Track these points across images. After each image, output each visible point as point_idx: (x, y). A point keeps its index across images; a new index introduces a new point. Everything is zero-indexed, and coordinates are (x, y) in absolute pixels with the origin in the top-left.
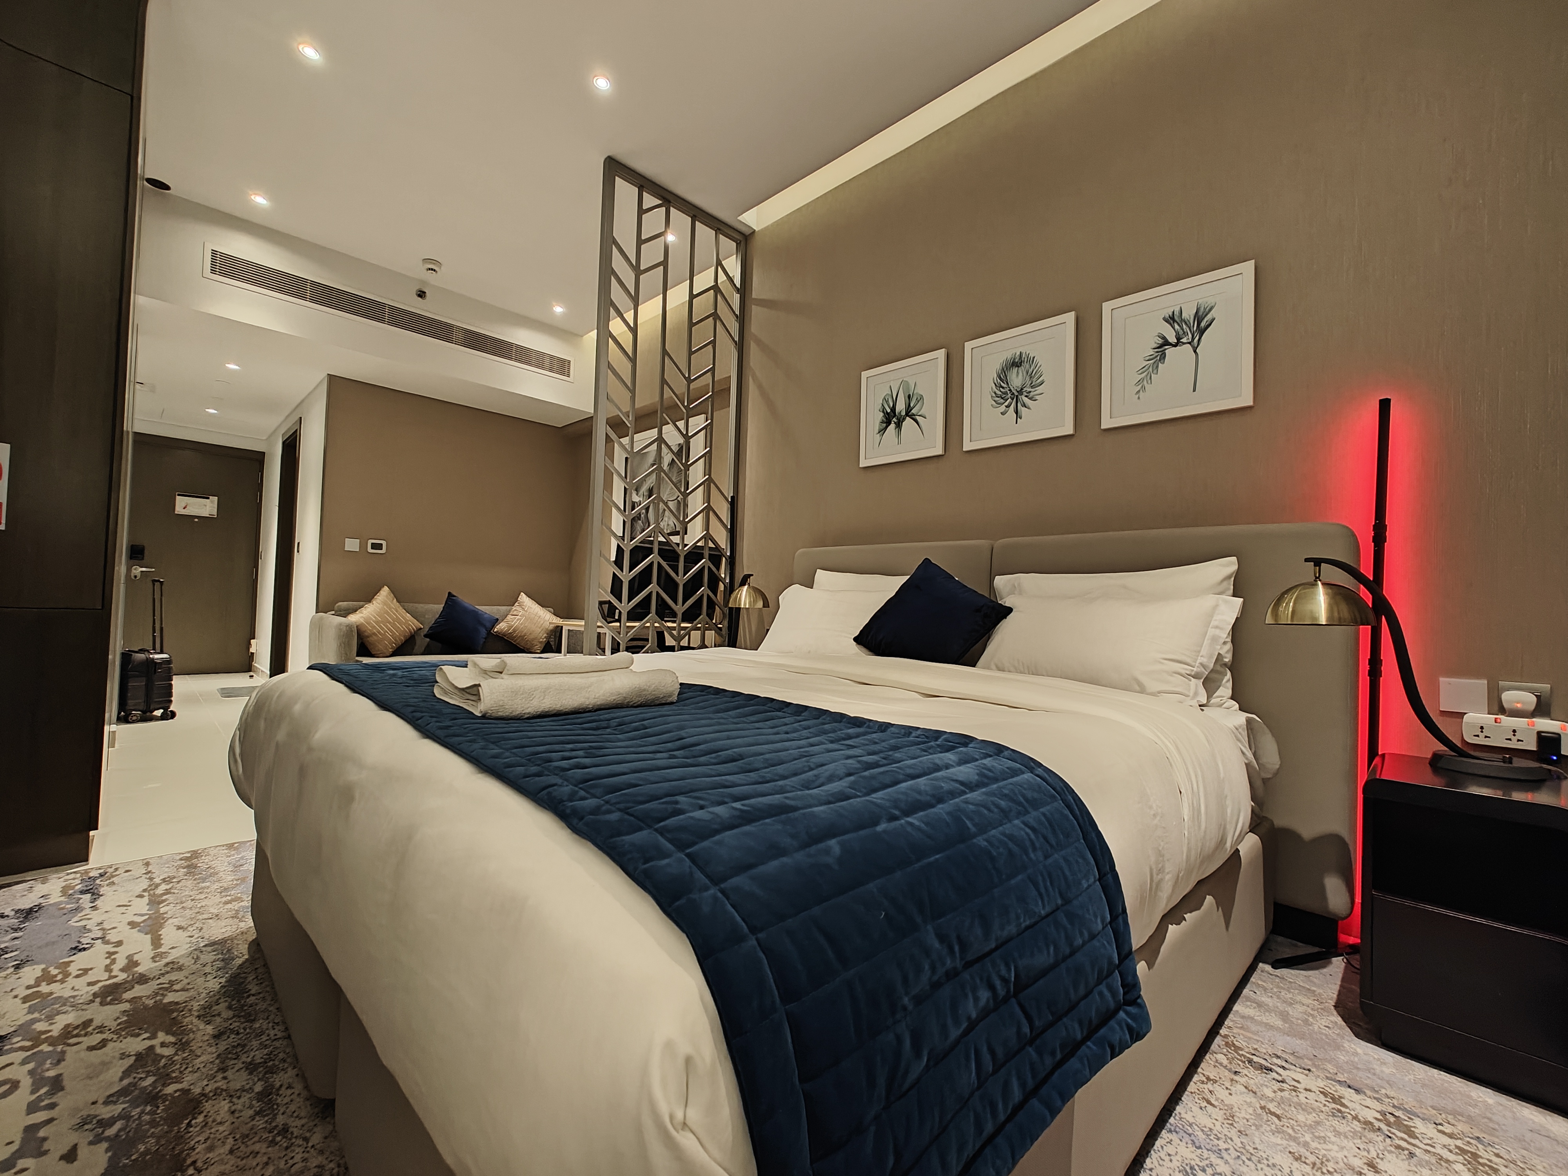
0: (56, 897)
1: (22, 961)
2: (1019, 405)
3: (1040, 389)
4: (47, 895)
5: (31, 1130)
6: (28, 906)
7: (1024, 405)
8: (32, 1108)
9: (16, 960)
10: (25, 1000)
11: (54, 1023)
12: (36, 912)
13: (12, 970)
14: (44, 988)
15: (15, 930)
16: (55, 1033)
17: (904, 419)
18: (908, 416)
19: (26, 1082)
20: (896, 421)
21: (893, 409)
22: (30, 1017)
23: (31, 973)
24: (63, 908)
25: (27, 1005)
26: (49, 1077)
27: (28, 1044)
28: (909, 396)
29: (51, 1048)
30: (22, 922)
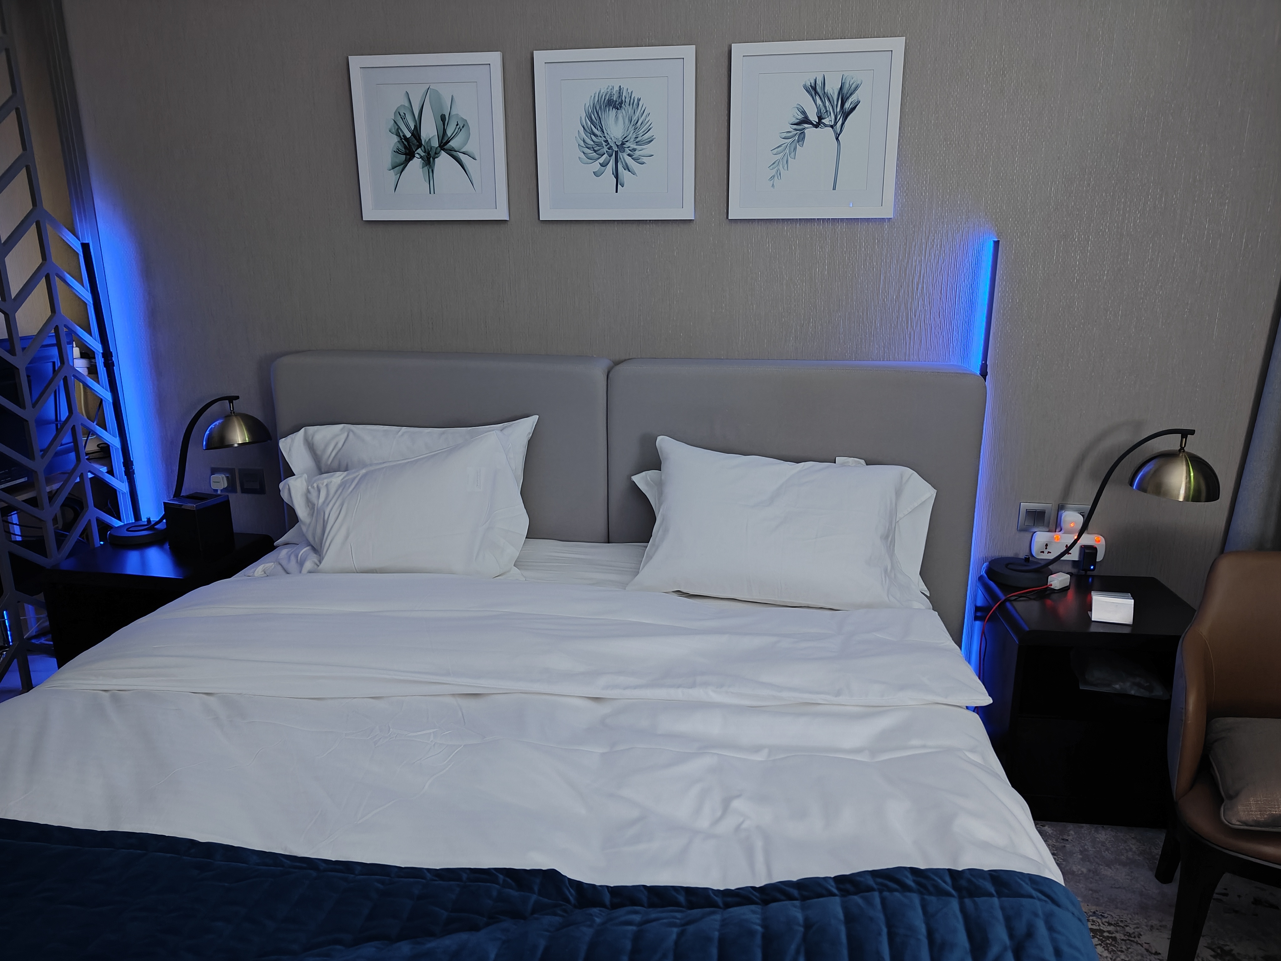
2: (620, 166)
3: (648, 149)
7: (627, 168)
17: (437, 154)
18: (444, 150)
20: (423, 154)
21: (416, 133)
28: (443, 118)
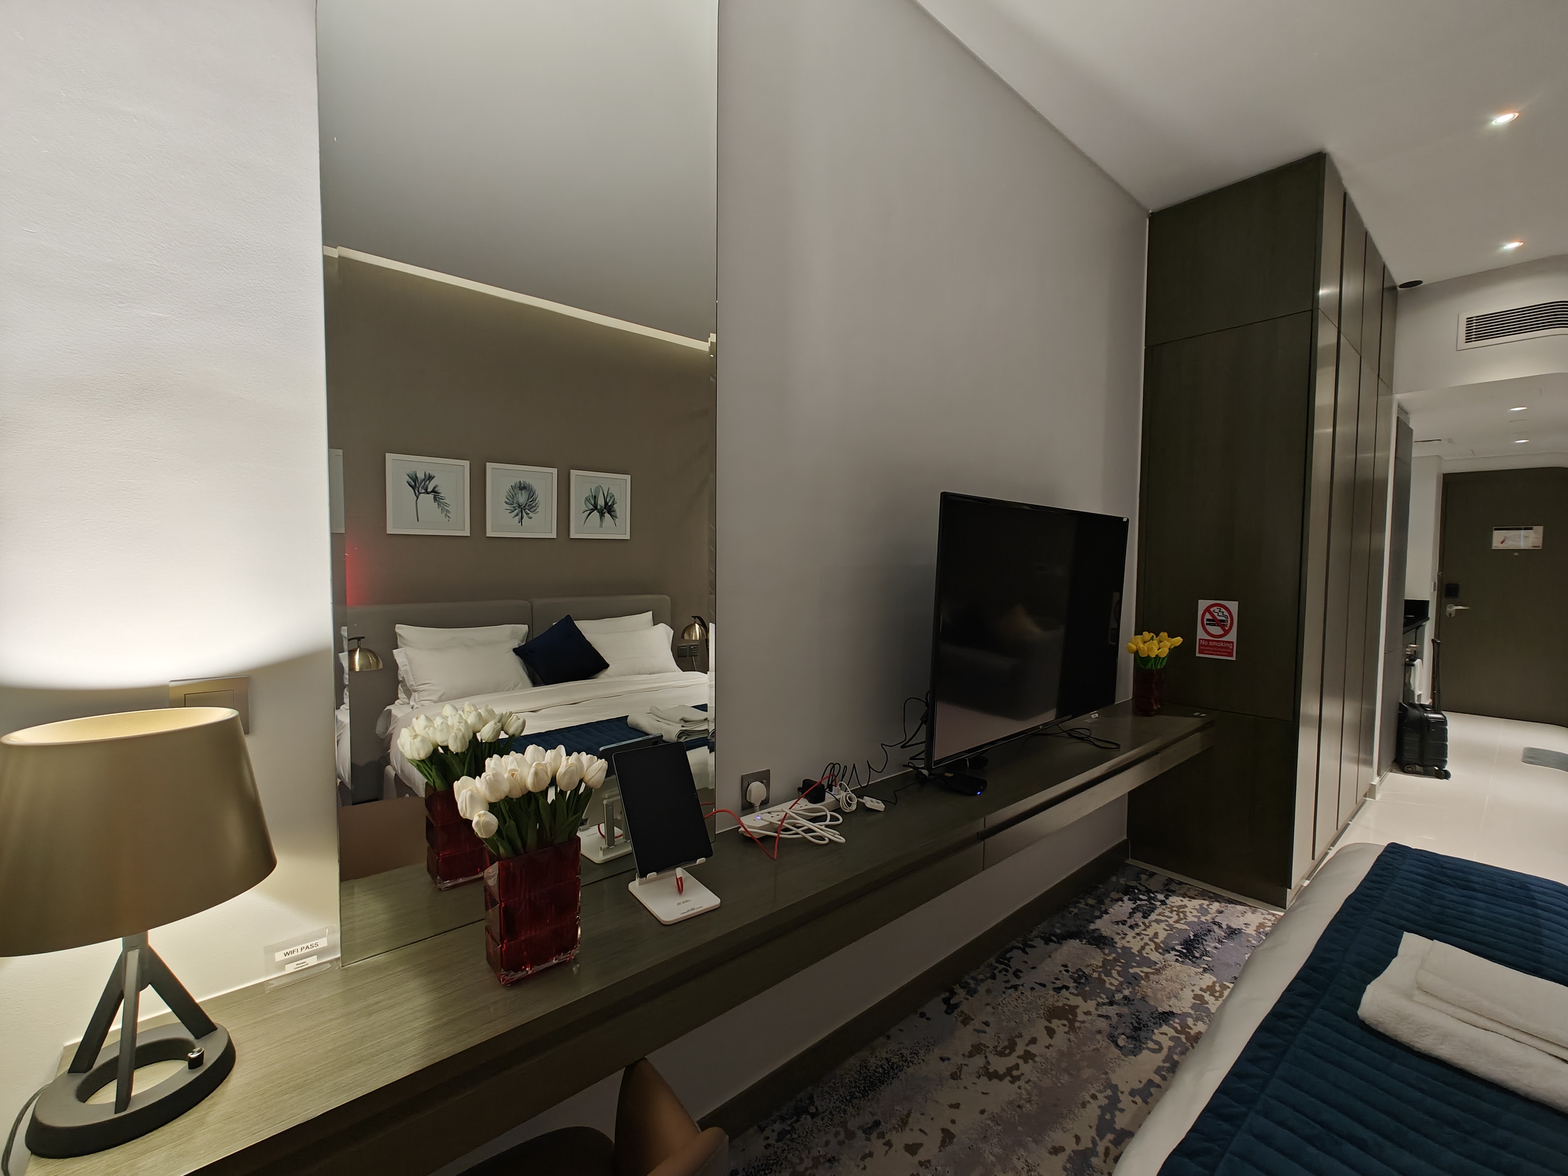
0: (1251, 931)
1: (1209, 967)
4: (1249, 925)
5: (1150, 1082)
6: (1234, 926)
8: (1158, 1071)
9: (1207, 965)
10: (1196, 997)
11: (1196, 1025)
12: (1236, 934)
13: (1202, 970)
14: (1207, 997)
15: (1220, 942)
16: (1192, 1032)
19: (1165, 1051)
22: (1190, 1011)
23: (1208, 979)
24: (1249, 941)
25: (1195, 1001)
26: (1174, 1059)
27: (1179, 1028)
29: (1184, 1040)
30: (1226, 938)
